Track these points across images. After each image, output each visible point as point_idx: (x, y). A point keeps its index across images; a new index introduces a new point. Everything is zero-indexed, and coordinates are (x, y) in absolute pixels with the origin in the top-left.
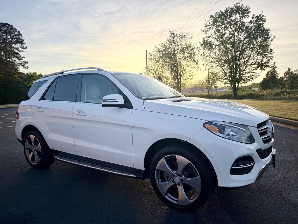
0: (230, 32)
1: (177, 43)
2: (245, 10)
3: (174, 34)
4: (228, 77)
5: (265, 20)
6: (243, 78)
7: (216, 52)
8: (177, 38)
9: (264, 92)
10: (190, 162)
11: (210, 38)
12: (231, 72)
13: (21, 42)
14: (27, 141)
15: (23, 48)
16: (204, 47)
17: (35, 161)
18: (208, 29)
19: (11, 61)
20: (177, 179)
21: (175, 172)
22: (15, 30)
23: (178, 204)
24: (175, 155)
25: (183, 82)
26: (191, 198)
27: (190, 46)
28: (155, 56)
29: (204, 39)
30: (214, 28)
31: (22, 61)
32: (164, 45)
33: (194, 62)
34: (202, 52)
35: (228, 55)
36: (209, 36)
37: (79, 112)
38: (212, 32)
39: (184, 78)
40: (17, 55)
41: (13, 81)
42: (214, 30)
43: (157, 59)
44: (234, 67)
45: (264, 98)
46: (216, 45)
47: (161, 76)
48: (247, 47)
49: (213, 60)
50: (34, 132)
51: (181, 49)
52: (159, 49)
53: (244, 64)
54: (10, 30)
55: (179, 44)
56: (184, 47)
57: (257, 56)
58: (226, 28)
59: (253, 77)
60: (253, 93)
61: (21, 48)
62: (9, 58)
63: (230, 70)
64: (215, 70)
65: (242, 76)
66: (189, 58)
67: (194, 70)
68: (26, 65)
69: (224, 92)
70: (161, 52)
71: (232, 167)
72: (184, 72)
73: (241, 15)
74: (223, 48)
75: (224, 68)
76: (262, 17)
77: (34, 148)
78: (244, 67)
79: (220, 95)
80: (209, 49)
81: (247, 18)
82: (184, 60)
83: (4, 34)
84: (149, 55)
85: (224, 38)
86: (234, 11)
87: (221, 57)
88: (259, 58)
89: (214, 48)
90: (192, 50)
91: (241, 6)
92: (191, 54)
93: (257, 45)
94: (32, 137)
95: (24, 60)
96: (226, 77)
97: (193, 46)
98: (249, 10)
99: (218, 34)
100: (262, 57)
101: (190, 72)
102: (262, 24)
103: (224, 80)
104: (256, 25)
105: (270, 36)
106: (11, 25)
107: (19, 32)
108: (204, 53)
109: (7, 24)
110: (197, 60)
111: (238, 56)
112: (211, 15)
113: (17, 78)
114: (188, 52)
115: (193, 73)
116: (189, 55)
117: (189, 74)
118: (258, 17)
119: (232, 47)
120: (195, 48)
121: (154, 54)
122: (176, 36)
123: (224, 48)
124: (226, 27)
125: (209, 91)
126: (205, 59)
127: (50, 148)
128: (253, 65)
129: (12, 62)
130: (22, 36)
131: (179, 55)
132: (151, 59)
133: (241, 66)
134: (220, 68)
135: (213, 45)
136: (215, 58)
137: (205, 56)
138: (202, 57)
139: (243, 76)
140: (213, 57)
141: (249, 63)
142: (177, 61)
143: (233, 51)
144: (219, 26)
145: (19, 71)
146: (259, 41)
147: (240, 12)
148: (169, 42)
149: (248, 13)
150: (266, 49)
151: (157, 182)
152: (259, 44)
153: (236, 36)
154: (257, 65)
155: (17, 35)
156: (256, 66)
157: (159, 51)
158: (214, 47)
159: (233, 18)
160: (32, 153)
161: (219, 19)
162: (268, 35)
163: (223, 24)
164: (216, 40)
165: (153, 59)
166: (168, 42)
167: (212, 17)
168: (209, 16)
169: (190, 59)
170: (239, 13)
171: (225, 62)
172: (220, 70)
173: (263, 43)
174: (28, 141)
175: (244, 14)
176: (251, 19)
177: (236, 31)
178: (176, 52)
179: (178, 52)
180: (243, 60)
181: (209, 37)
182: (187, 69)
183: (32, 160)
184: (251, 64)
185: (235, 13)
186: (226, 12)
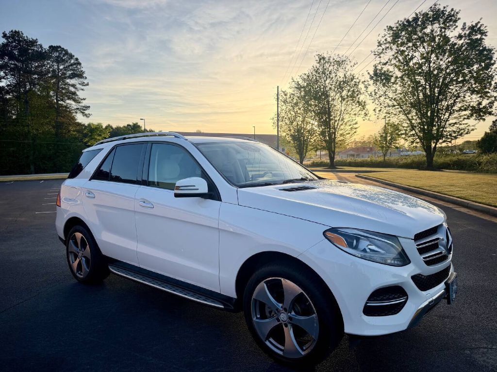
0: (422, 55)
1: (330, 74)
2: (450, 15)
3: (324, 58)
4: (417, 131)
5: (486, 32)
6: (445, 134)
7: (396, 90)
8: (330, 66)
9: (485, 158)
10: (302, 291)
11: (387, 65)
12: (422, 123)
13: (80, 75)
14: (71, 241)
15: (83, 84)
16: (377, 80)
17: (81, 271)
18: (383, 49)
19: (65, 104)
20: (283, 317)
21: (281, 305)
22: (71, 56)
23: (285, 356)
24: (280, 278)
25: (339, 139)
26: (304, 348)
27: (352, 80)
28: (292, 96)
29: (375, 67)
30: (394, 47)
31: (81, 104)
32: (308, 76)
33: (359, 105)
34: (372, 88)
35: (418, 95)
36: (385, 62)
37: (144, 202)
38: (389, 54)
39: (341, 132)
40: (73, 96)
41: (66, 136)
42: (394, 51)
43: (295, 101)
44: (429, 114)
45: (482, 168)
46: (397, 77)
47: (301, 130)
48: (452, 80)
49: (391, 103)
50: (81, 228)
51: (336, 83)
52: (299, 84)
53: (447, 109)
54: (63, 56)
55: (333, 75)
56: (341, 79)
57: (472, 95)
58: (415, 47)
59: (462, 131)
60: (464, 161)
61: (80, 84)
62: (62, 100)
63: (421, 119)
64: (394, 120)
65: (442, 131)
66: (350, 99)
67: (359, 119)
68: (87, 112)
69: (413, 157)
70: (302, 89)
71: (367, 303)
72: (340, 123)
73: (442, 26)
74: (409, 82)
75: (410, 116)
76: (480, 27)
77: (81, 252)
78: (447, 114)
79: (404, 161)
80: (384, 83)
81: (454, 29)
82: (341, 101)
83: (55, 64)
84: (283, 94)
85: (411, 64)
86: (430, 18)
87: (405, 97)
88: (473, 99)
89: (393, 83)
90: (355, 85)
91: (442, 9)
92: (353, 91)
93: (471, 77)
94: (79, 235)
95: (84, 103)
96: (413, 132)
97: (358, 78)
98: (458, 15)
99: (400, 58)
100: (480, 97)
101: (352, 123)
102: (481, 39)
103: (409, 136)
104: (469, 41)
105: (495, 61)
106: (65, 49)
107: (77, 59)
108: (375, 90)
109: (60, 47)
110: (365, 102)
111: (437, 95)
112: (389, 25)
113: (74, 131)
114: (349, 88)
115: (356, 123)
116: (350, 93)
117: (350, 125)
118: (472, 28)
119: (426, 81)
120: (361, 82)
121: (290, 91)
122: (329, 62)
123: (411, 81)
124: (414, 45)
125: (385, 155)
126: (377, 101)
127: (103, 254)
128: (463, 110)
129: (66, 107)
130: (82, 65)
131: (332, 94)
132: (285, 102)
133: (442, 113)
134: (402, 117)
135: (392, 76)
136: (394, 99)
137: (378, 96)
138: (372, 98)
139: (445, 129)
140: (392, 98)
141: (455, 108)
142: (329, 104)
143: (427, 87)
144: (403, 44)
145: (76, 121)
146: (475, 69)
147: (441, 20)
148: (316, 72)
149: (455, 21)
150: (488, 82)
151: (255, 319)
152: (475, 74)
153: (433, 62)
154: (470, 112)
155: (75, 64)
156: (468, 112)
157: (299, 87)
158: (393, 80)
159: (428, 30)
160: (78, 260)
161: (403, 33)
162: (491, 58)
163: (410, 42)
164: (396, 69)
165: (288, 100)
166: (314, 73)
167: (390, 28)
168: (386, 28)
169: (352, 100)
170: (439, 22)
171: (413, 105)
172: (404, 120)
173: (481, 72)
174: (73, 241)
175: (448, 22)
176: (461, 32)
177: (432, 52)
178: (327, 89)
179: (330, 89)
180: (444, 103)
181: (385, 64)
182: (347, 118)
183: (77, 271)
184: (460, 110)
185: (431, 21)
186: (416, 19)
